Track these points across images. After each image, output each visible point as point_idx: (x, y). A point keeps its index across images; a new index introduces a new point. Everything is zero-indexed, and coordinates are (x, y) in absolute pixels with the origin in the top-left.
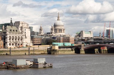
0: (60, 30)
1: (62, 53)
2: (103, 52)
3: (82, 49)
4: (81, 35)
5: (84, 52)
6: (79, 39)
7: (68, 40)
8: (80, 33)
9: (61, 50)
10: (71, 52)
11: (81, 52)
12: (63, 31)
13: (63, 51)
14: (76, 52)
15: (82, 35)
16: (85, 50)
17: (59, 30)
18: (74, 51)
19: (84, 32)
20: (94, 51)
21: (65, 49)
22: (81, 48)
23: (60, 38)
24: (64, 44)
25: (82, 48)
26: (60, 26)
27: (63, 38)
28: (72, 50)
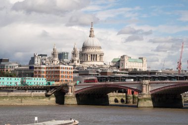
0: (94, 57)
3: (71, 93)
4: (121, 65)
9: (11, 97)
10: (44, 100)
11: (67, 101)
12: (98, 59)
13: (17, 97)
16: (77, 96)
17: (92, 55)
22: (68, 92)
23: (40, 68)
25: (70, 90)
26: (93, 47)
27: (46, 68)
28: (47, 96)
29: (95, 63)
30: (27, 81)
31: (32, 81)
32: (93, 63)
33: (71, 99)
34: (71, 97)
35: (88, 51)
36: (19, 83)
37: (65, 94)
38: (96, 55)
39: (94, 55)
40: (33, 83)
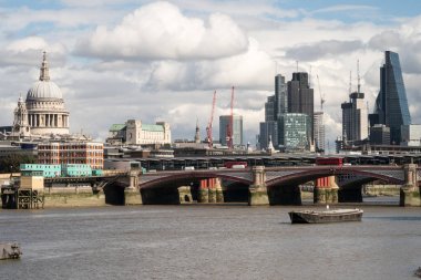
0: (51, 118)
1: (59, 202)
2: (207, 197)
3: (133, 188)
4: (128, 137)
5: (138, 199)
6: (120, 151)
7: (78, 153)
8: (125, 129)
9: (54, 194)
10: (92, 198)
11: (129, 200)
12: (60, 122)
13: (60, 194)
14: (108, 201)
15: (133, 136)
16: (143, 191)
17: (47, 116)
18: (102, 197)
19: (138, 125)
20: (177, 194)
21: (70, 188)
22: (129, 185)
23: (50, 147)
24: (64, 171)
25: (132, 183)
26: (48, 101)
27: (61, 147)
28: (96, 192)
29: (55, 131)
30: (69, 169)
31: (77, 170)
32: (49, 131)
33: (134, 196)
34: (135, 194)
35: (39, 108)
36: (59, 174)
37: (123, 189)
38: (56, 116)
39: (51, 116)
40: (75, 174)
